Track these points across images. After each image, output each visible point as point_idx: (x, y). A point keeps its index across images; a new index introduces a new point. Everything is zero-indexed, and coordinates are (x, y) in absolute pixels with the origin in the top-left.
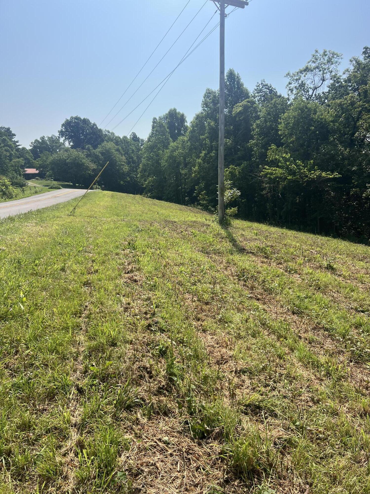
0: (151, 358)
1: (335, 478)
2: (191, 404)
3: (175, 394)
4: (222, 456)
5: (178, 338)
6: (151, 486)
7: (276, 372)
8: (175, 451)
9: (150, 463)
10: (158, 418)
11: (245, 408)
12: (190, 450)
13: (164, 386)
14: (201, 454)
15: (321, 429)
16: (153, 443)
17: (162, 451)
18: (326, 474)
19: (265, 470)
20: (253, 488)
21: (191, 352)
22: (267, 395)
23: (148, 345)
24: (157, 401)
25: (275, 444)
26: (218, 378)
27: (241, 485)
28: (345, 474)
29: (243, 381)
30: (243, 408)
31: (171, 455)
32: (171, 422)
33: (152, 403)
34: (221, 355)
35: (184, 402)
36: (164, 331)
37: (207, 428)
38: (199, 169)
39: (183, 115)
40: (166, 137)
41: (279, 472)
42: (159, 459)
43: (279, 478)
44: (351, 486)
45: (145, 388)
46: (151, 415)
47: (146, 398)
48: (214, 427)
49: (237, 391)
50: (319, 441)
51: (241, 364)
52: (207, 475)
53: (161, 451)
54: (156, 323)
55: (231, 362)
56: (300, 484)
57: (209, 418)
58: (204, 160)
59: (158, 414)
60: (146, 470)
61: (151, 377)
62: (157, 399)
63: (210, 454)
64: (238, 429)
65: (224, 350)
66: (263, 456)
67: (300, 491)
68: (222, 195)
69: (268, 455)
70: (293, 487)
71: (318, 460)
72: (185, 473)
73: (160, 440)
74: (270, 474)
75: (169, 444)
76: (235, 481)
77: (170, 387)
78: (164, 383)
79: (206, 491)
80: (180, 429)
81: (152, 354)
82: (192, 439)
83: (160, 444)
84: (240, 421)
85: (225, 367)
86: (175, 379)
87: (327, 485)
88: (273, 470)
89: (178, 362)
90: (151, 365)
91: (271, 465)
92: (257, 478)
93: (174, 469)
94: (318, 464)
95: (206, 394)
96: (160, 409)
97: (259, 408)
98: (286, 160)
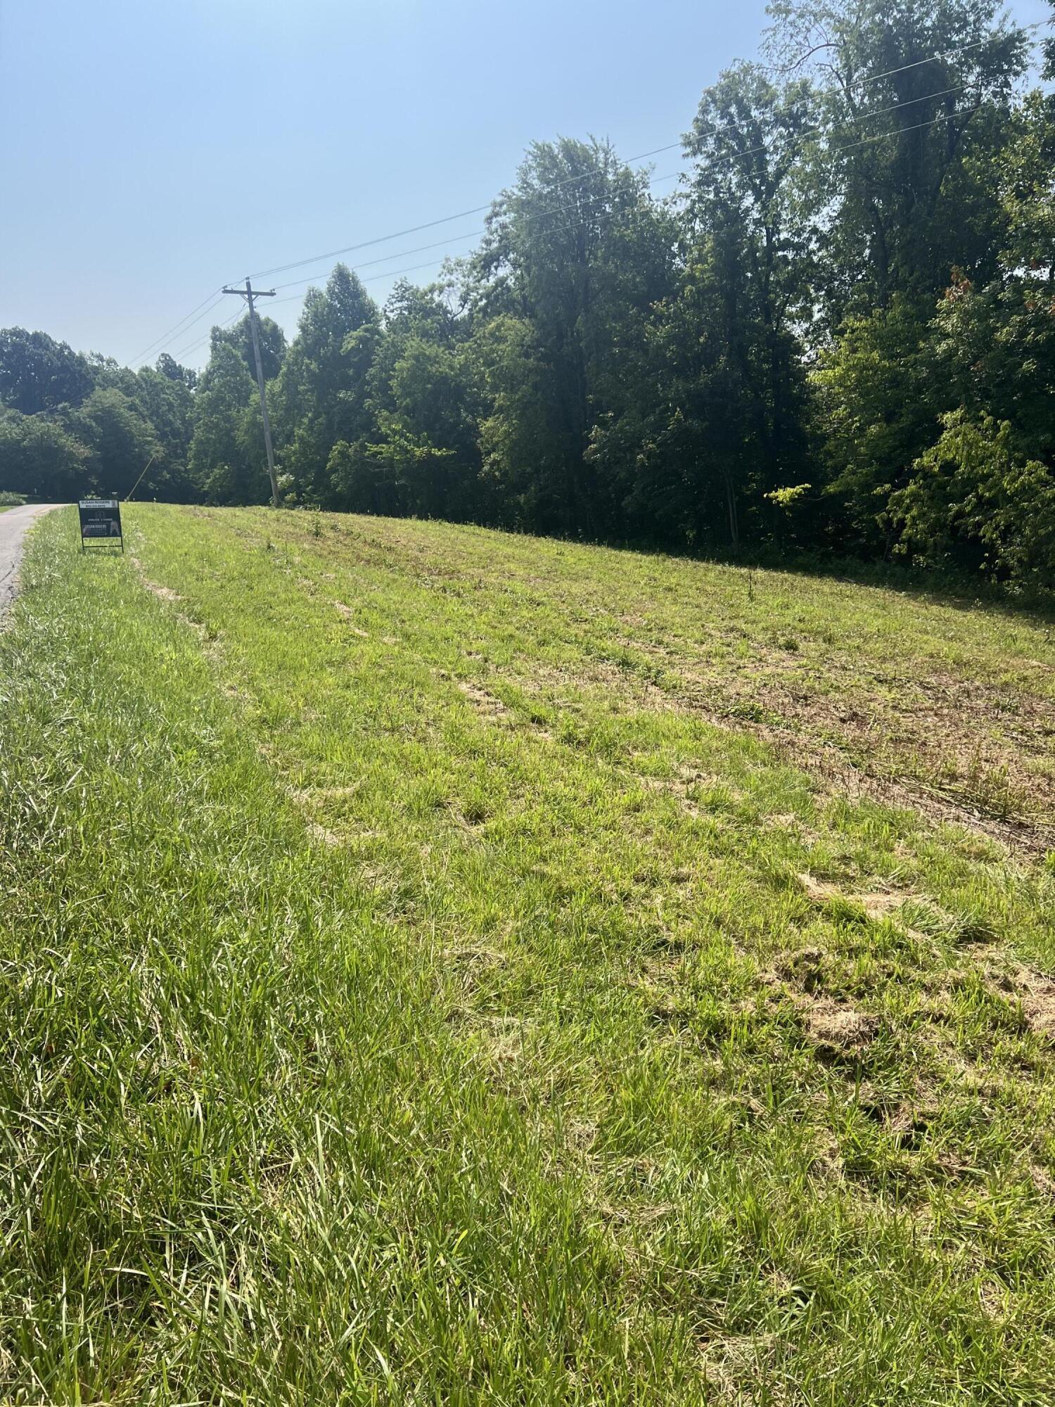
40: (242, 378)
98: (395, 432)
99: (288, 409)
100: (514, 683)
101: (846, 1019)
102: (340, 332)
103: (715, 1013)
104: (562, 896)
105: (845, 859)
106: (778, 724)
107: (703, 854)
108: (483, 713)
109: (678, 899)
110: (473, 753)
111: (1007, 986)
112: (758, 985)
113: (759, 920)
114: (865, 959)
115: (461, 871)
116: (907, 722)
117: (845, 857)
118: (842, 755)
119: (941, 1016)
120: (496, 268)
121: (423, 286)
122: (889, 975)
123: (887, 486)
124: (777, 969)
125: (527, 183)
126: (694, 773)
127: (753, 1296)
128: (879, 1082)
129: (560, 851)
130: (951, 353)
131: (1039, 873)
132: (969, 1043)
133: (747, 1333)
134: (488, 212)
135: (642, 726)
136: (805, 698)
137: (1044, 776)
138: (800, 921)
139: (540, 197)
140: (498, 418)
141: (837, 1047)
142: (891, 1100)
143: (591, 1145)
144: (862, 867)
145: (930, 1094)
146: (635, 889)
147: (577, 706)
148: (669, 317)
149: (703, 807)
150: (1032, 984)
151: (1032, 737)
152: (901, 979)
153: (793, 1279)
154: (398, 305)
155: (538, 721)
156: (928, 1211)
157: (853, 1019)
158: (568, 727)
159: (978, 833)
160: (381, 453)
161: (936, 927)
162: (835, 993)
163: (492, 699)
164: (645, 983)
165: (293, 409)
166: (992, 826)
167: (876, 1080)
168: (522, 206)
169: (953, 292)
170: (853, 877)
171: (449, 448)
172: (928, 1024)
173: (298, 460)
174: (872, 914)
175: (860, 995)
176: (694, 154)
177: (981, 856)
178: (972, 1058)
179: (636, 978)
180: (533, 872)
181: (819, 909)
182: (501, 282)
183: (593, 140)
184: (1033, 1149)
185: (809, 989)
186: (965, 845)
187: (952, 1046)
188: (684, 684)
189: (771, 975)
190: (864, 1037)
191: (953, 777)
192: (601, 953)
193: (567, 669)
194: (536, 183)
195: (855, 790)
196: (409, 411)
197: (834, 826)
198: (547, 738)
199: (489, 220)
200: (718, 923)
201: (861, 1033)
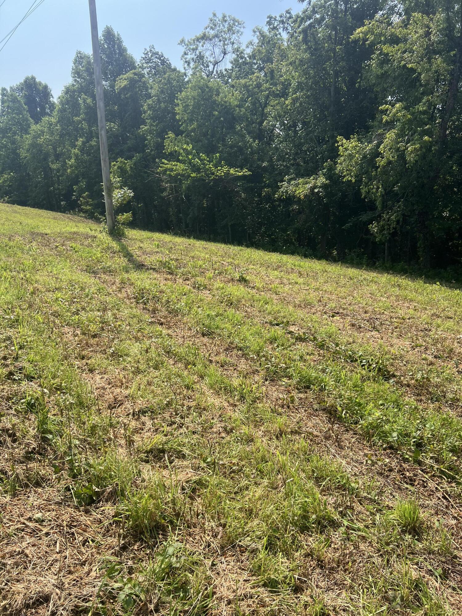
0: (14, 415)
1: (251, 511)
2: (73, 464)
3: (51, 456)
4: (116, 519)
5: (53, 384)
6: (18, 581)
7: (183, 405)
8: (52, 528)
9: (15, 552)
10: (26, 492)
11: (146, 455)
12: (73, 521)
13: (34, 449)
14: (89, 522)
15: (235, 461)
16: (19, 526)
17: (34, 533)
18: (241, 510)
19: (171, 522)
20: (158, 547)
21: (73, 400)
22: (172, 435)
23: (8, 399)
24: (23, 470)
25: (183, 489)
26: (111, 425)
27: (143, 548)
28: (261, 504)
29: (144, 424)
30: (143, 456)
31: (47, 534)
32: (47, 492)
33: (17, 474)
34: (114, 397)
35: (63, 463)
36: (33, 378)
37: (97, 490)
38: (76, 162)
39: (46, 87)
40: (23, 116)
41: (188, 520)
42: (28, 544)
43: (188, 527)
44: (268, 516)
45: (6, 456)
46: (16, 490)
47: (7, 469)
48: (105, 487)
49: (136, 438)
50: (233, 474)
51: (141, 404)
52: (98, 547)
53: (31, 533)
54: (20, 370)
55: (127, 403)
56: (212, 527)
57: (98, 476)
58: (82, 150)
59: (27, 486)
60: (9, 562)
61: (14, 441)
62: (25, 468)
63: (101, 520)
64: (138, 482)
65: (118, 390)
66: (168, 507)
67: (212, 536)
68: (110, 196)
69: (174, 504)
70: (205, 532)
71: (233, 495)
72: (68, 553)
73: (30, 519)
74: (177, 526)
75: (43, 521)
76: (134, 544)
77: (45, 449)
78: (34, 445)
79: (96, 567)
80: (58, 499)
81: (16, 410)
82: (77, 508)
83: (30, 524)
84: (140, 471)
85: (119, 410)
86: (50, 436)
87: (242, 521)
88: (181, 520)
89: (54, 415)
90: (14, 425)
91: (178, 515)
92: (162, 534)
93: (52, 550)
94: (232, 500)
95: (95, 449)
96: (28, 480)
97: (163, 451)
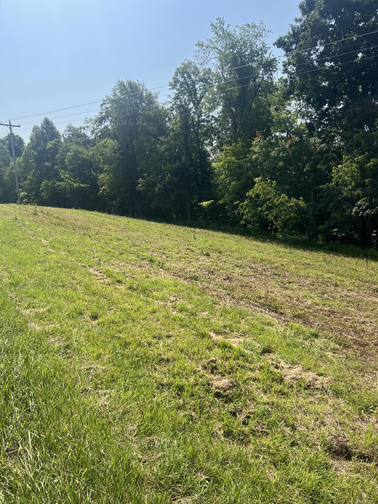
98: (66, 178)
99: (25, 169)
100: (110, 268)
101: (224, 382)
102: (46, 141)
103: (180, 383)
104: (126, 345)
105: (225, 327)
106: (203, 281)
107: (177, 327)
108: (98, 279)
109: (168, 343)
110: (94, 294)
111: (277, 367)
112: (195, 372)
113: (196, 349)
114: (231, 361)
115: (88, 338)
116: (246, 280)
117: (225, 326)
118: (224, 291)
119: (256, 379)
120: (104, 122)
121: (78, 127)
122: (239, 366)
123: (238, 202)
124: (202, 366)
125: (115, 94)
126: (175, 299)
127: (191, 482)
128: (236, 403)
129: (126, 329)
130: (257, 159)
131: (287, 329)
132: (265, 387)
133: (189, 495)
134: (101, 103)
135: (156, 282)
136: (212, 272)
137: (289, 297)
138: (210, 349)
139: (120, 99)
140: (105, 174)
141: (222, 392)
142: (239, 409)
143: (134, 434)
144: (230, 329)
145: (252, 406)
146: (153, 341)
147: (133, 276)
148: (165, 143)
149: (178, 310)
150: (285, 366)
151: (285, 284)
152: (243, 367)
153: (205, 474)
154: (68, 133)
155: (119, 282)
156: (251, 446)
157: (227, 382)
158: (130, 284)
159: (268, 316)
160: (61, 185)
161: (254, 349)
162: (221, 373)
163: (102, 274)
164: (156, 375)
165: (27, 169)
166: (272, 314)
167: (234, 402)
168: (113, 102)
169: (257, 139)
170: (227, 333)
171: (87, 184)
172: (252, 382)
173: (29, 187)
174: (234, 345)
175: (230, 373)
176: (173, 89)
177: (269, 324)
178: (266, 392)
179: (152, 373)
180: (116, 337)
181: (216, 344)
182: (106, 127)
183: (138, 81)
184: (285, 421)
185: (212, 372)
186: (264, 321)
187: (259, 389)
188: (172, 268)
189: (200, 368)
190: (230, 388)
191: (260, 298)
192: (140, 364)
193: (130, 263)
194: (118, 94)
195: (228, 303)
196: (71, 170)
197: (221, 315)
198: (122, 288)
199: (102, 105)
200: (182, 351)
201: (230, 386)
